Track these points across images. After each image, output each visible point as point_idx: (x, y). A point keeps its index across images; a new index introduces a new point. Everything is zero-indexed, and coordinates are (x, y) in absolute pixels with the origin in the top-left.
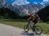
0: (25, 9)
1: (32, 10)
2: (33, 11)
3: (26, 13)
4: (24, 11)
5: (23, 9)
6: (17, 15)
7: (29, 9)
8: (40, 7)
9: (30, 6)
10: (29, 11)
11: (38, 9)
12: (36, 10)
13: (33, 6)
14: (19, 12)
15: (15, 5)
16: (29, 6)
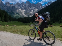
0: (20, 9)
1: (29, 11)
2: (31, 11)
3: (21, 14)
4: (19, 11)
5: (17, 9)
6: (10, 16)
7: (25, 8)
8: (39, 7)
9: (27, 4)
10: (25, 12)
11: (37, 9)
12: (34, 11)
13: (30, 5)
14: (12, 12)
15: (6, 3)
16: (25, 5)
